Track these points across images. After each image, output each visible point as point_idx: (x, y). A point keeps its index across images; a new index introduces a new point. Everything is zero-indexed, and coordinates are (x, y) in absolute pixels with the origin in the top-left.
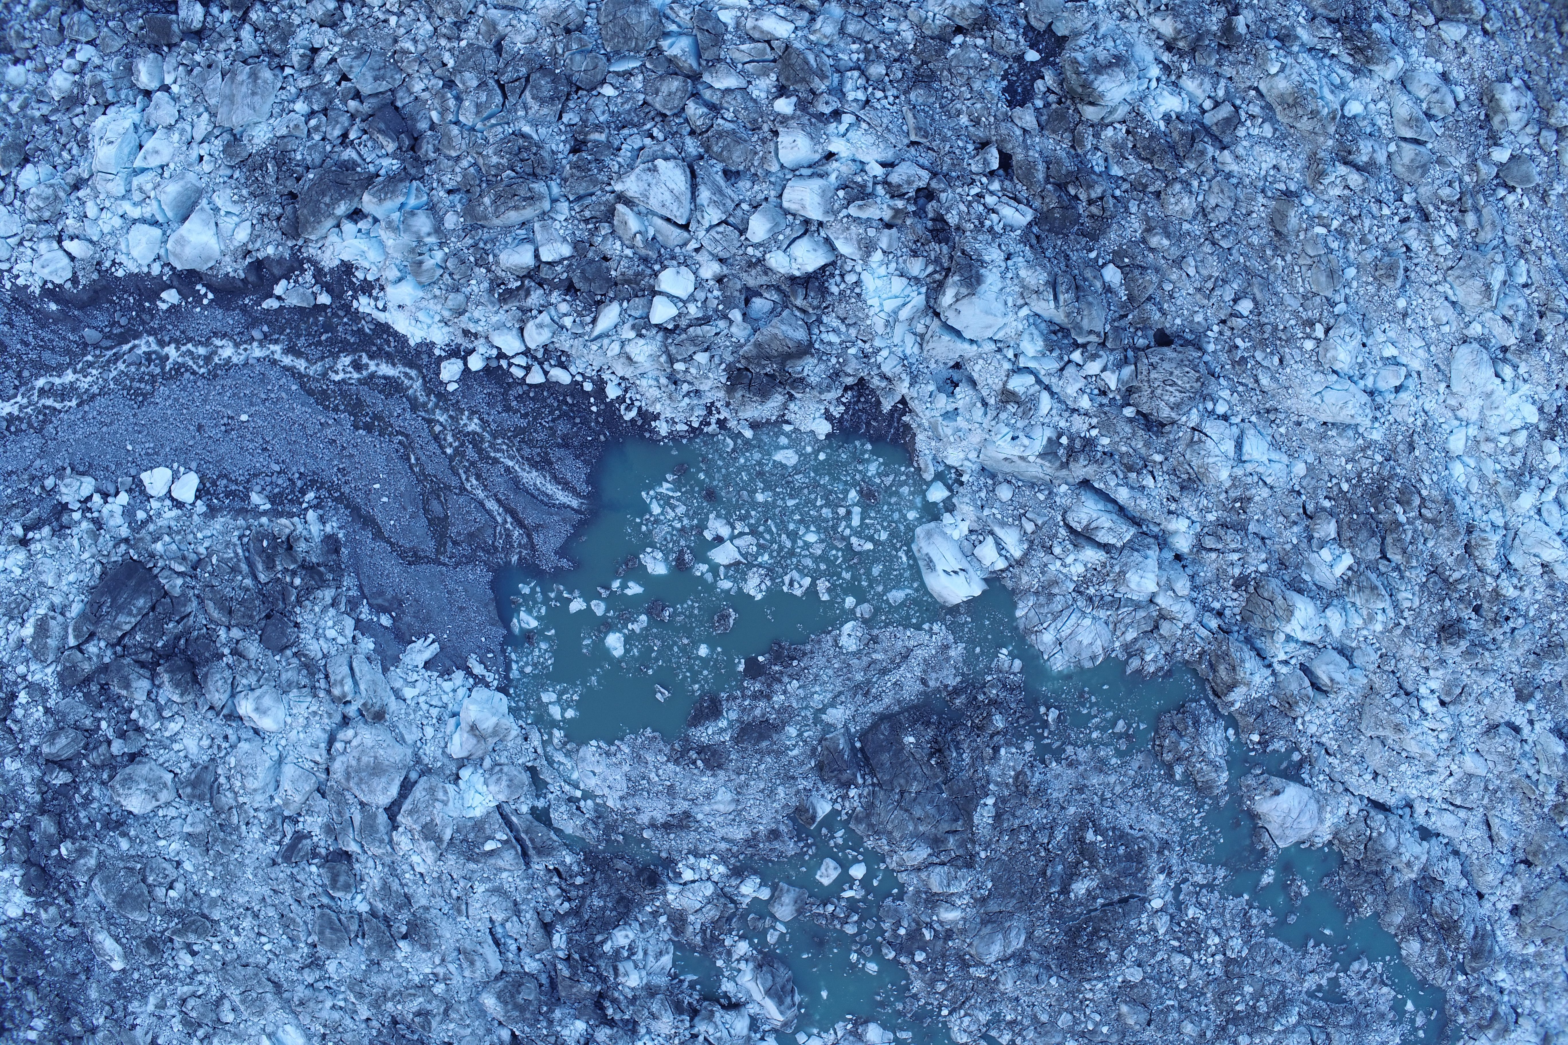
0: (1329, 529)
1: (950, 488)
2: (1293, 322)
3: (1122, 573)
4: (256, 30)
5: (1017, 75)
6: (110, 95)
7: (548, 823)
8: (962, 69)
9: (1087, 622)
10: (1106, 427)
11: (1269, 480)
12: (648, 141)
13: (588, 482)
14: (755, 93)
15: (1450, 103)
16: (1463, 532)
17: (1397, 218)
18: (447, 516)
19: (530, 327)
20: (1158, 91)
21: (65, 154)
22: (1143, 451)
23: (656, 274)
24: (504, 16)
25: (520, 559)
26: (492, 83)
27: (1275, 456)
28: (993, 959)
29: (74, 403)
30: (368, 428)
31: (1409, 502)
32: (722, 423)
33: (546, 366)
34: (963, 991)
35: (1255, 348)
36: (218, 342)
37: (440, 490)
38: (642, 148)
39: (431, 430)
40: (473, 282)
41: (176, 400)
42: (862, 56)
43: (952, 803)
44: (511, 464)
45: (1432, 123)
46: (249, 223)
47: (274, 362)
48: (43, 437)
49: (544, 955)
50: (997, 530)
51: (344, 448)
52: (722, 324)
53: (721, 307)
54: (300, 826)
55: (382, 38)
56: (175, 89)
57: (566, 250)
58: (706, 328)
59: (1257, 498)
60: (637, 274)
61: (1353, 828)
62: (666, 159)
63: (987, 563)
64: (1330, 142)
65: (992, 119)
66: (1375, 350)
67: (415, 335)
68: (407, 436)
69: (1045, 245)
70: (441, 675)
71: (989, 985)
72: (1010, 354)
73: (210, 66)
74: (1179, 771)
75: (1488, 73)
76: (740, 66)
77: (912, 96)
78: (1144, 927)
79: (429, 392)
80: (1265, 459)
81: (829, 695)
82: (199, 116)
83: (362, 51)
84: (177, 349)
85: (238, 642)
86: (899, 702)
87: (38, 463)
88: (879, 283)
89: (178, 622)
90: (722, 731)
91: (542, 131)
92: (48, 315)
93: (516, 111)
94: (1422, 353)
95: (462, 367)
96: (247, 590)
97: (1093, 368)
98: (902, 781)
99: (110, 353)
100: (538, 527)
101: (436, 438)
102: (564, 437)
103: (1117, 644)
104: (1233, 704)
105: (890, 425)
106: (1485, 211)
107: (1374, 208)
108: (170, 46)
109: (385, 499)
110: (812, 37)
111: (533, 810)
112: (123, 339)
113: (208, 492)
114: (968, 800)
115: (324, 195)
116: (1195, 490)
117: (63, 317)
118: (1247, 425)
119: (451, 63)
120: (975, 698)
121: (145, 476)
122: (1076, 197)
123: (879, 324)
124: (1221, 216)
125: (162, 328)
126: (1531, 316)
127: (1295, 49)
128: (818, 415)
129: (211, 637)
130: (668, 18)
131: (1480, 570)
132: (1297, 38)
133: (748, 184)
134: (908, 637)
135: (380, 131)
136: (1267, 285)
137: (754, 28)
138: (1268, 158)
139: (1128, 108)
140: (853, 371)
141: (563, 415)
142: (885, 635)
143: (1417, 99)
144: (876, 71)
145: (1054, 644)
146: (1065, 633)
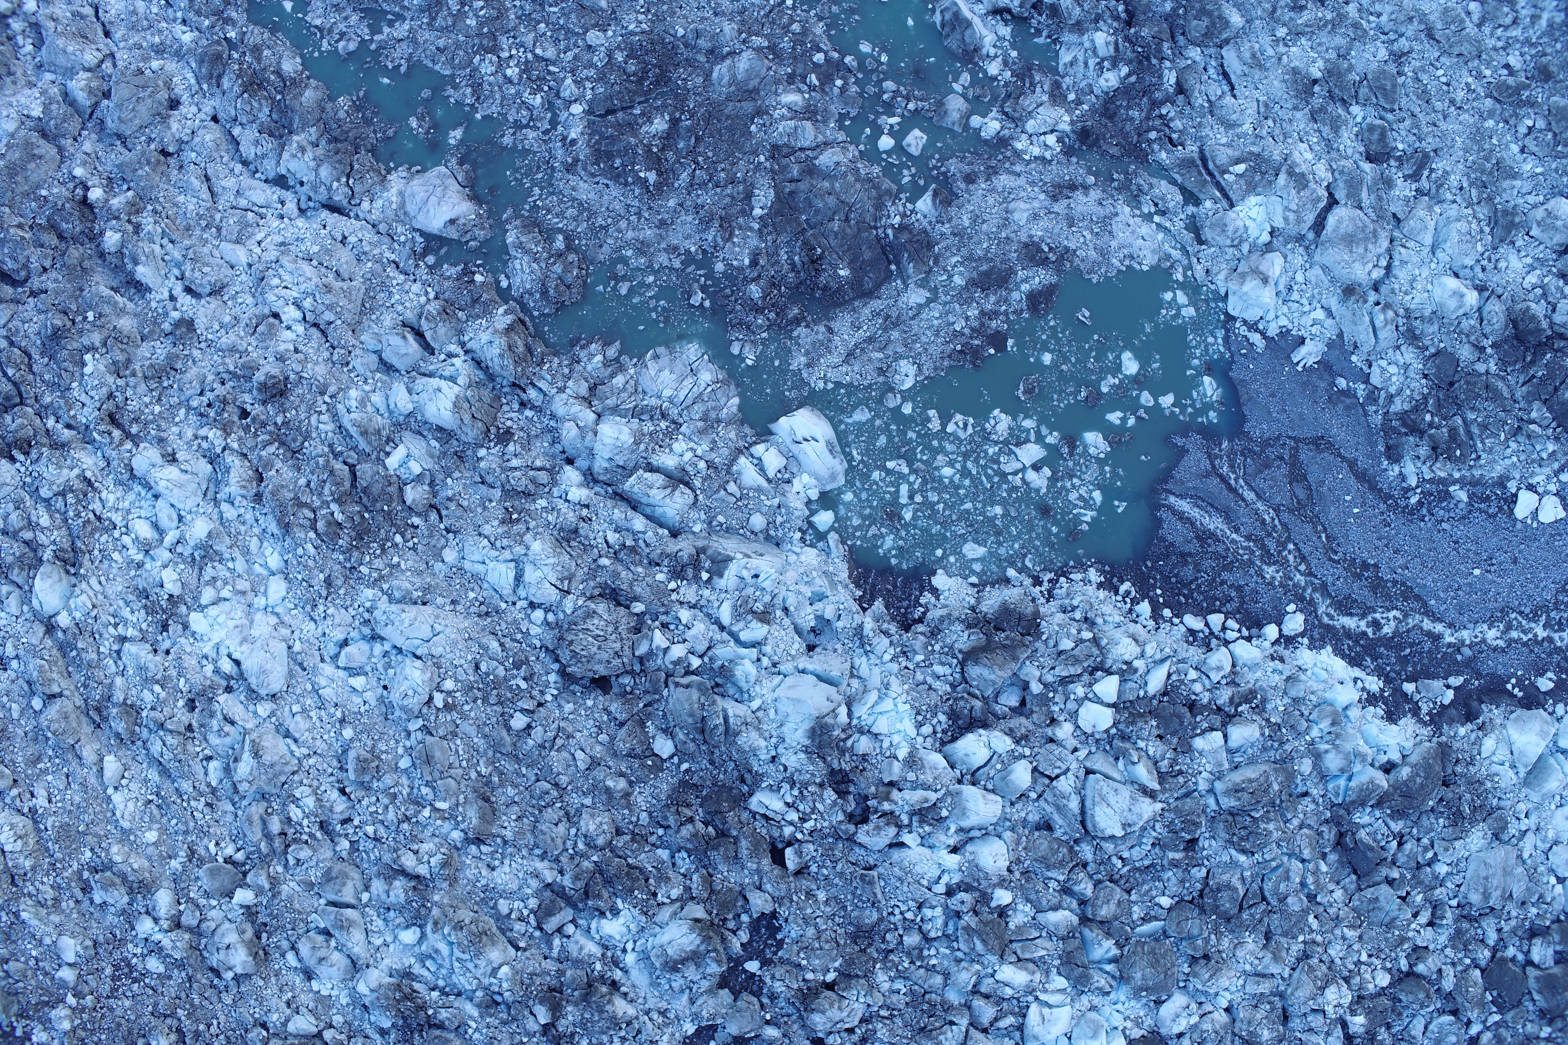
0: (412, 494)
2: (467, 707)
3: (637, 443)
4: (1483, 941)
5: (766, 945)
7: (1183, 190)
8: (827, 947)
9: (667, 393)
10: (661, 592)
11: (484, 542)
12: (1126, 855)
13: (1161, 520)
14: (1028, 908)
15: (304, 948)
16: (267, 495)
17: (356, 822)
18: (1291, 483)
19: (1228, 668)
20: (625, 940)
22: (620, 568)
23: (1115, 724)
24: (1266, 967)
25: (1220, 444)
26: (1274, 902)
27: (480, 568)
28: (744, 54)
31: (329, 524)
32: (1037, 582)
33: (1207, 631)
34: (773, 23)
35: (506, 679)
36: (1501, 643)
37: (1299, 508)
38: (1133, 847)
39: (1308, 565)
40: (1281, 708)
41: (1537, 587)
42: (926, 953)
43: (794, 209)
44: (1234, 536)
45: (322, 926)
46: (1483, 756)
47: (1451, 625)
49: (1183, 63)
50: (765, 484)
51: (1386, 546)
52: (1049, 678)
54: (1414, 187)
55: (1371, 939)
56: (1553, 881)
57: (1199, 743)
58: (1065, 674)
59: (496, 523)
60: (1133, 723)
61: (366, 187)
62: (1112, 837)
63: (773, 451)
64: (436, 899)
65: (795, 898)
66: (374, 683)
67: (1327, 657)
68: (1330, 559)
69: (736, 774)
70: (1289, 331)
71: (747, 29)
72: (765, 661)
73: (1523, 904)
74: (559, 243)
75: (261, 983)
76: (1044, 934)
77: (875, 916)
78: (589, 85)
79: (1311, 602)
80: (491, 565)
81: (924, 316)
82: (1531, 856)
83: (1390, 925)
84: (1536, 636)
85: (1479, 360)
86: (854, 310)
88: (899, 726)
89: (1533, 376)
90: (1026, 280)
91: (1226, 858)
93: (1252, 875)
94: (323, 682)
95: (1283, 627)
96: (1473, 409)
97: (678, 651)
98: (848, 231)
100: (1206, 476)
101: (1303, 559)
102: (1186, 564)
103: (632, 371)
104: (506, 313)
105: (874, 586)
106: (259, 835)
107: (382, 832)
108: (1559, 920)
109: (1348, 498)
110: (978, 967)
111: (1197, 203)
113: (1506, 501)
114: (779, 213)
115: (1421, 785)
116: (561, 530)
118: (511, 599)
119: (1311, 919)
120: (777, 314)
121: (1561, 514)
122: (706, 824)
123: (896, 686)
124: (551, 814)
125: (1550, 655)
126: (202, 726)
127: (479, 994)
128: (946, 594)
129: (1503, 363)
130: (1113, 977)
131: (245, 456)
132: (478, 1006)
133: (1030, 818)
134: (848, 374)
135: (1371, 849)
136: (496, 746)
137: (1033, 973)
138: (502, 878)
139: (657, 919)
140: (917, 639)
141: (1187, 585)
142: (871, 377)
143: (341, 951)
144: (912, 940)
145: (698, 371)
146: (688, 382)
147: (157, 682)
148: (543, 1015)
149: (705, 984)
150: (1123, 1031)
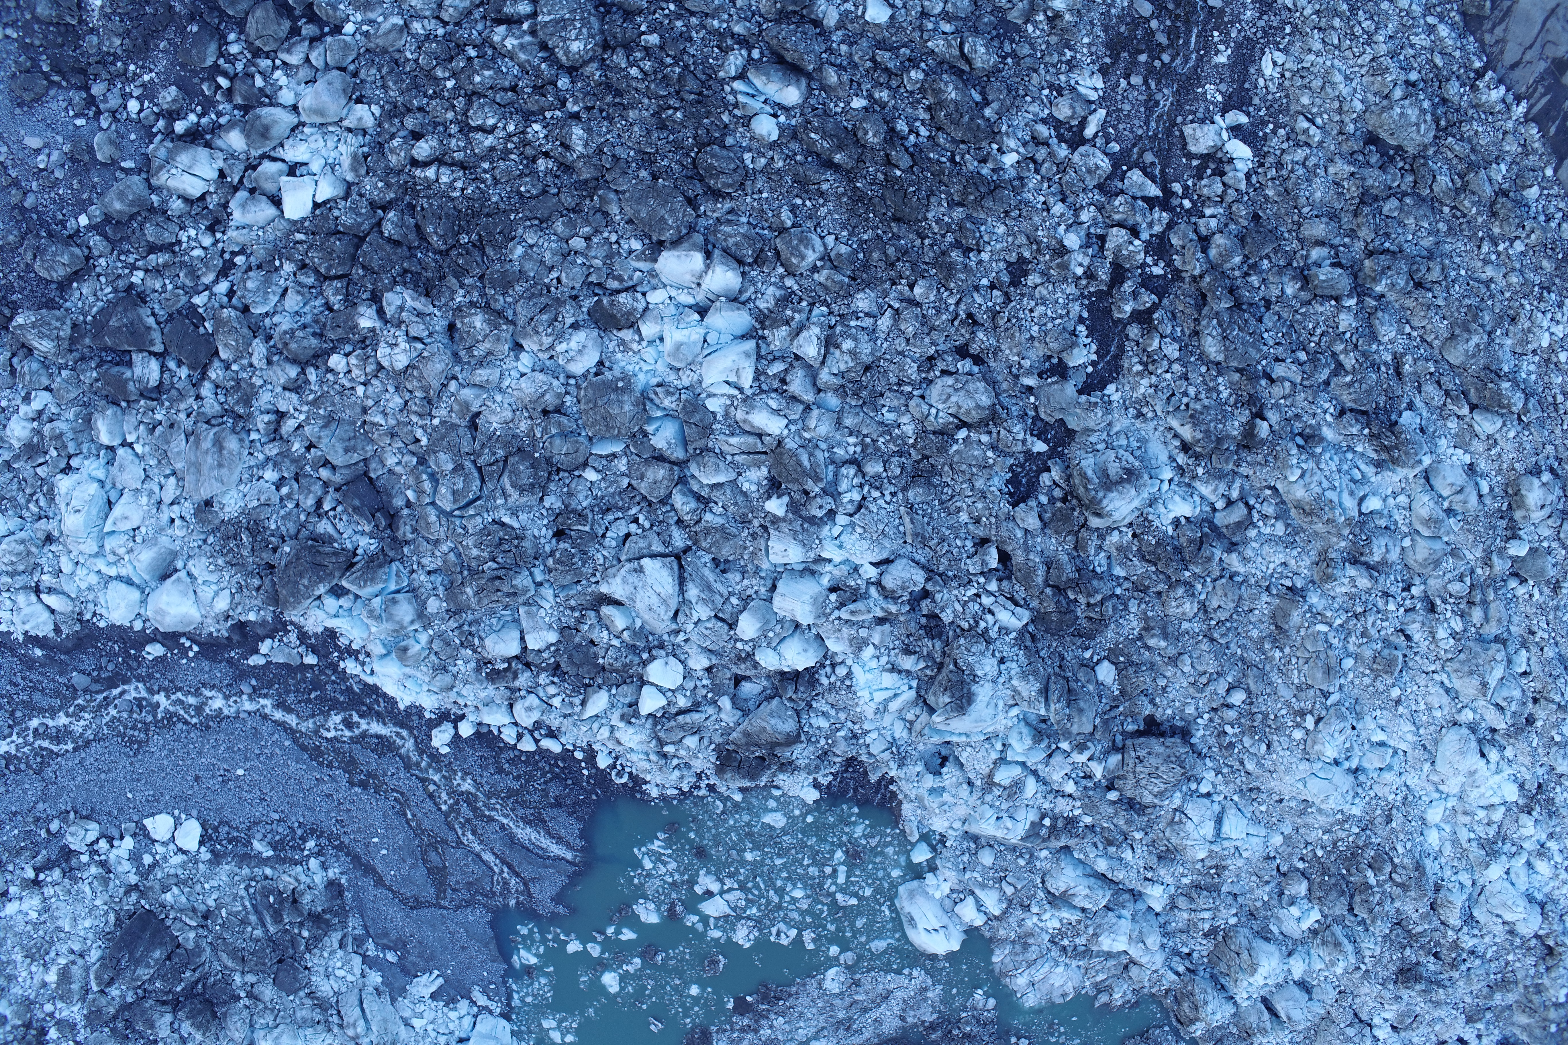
0: (1302, 888)
1: (933, 848)
2: (1284, 712)
3: (1096, 935)
4: (217, 387)
5: (1022, 466)
6: (72, 448)
8: (964, 467)
9: (1060, 969)
10: (1089, 809)
11: (1245, 854)
12: (633, 528)
13: (581, 837)
14: (746, 486)
15: (1473, 500)
16: (1430, 894)
17: (1402, 610)
18: (445, 867)
19: (518, 708)
20: (1170, 493)
21: (32, 506)
22: (1124, 827)
23: (644, 664)
24: (477, 396)
25: (517, 903)
26: (468, 465)
27: (1251, 831)
29: (70, 746)
30: (364, 785)
31: (1380, 870)
32: (711, 788)
33: (536, 734)
35: (1243, 733)
36: (207, 693)
37: (436, 843)
38: (628, 535)
39: (425, 789)
40: (460, 662)
41: (171, 751)
42: (859, 449)
44: (505, 821)
45: (1452, 520)
46: (227, 592)
47: (265, 717)
48: (43, 779)
50: (977, 891)
51: (341, 803)
52: (710, 710)
53: (710, 695)
55: (351, 407)
56: (138, 448)
57: (552, 638)
58: (696, 717)
59: (1232, 867)
60: (625, 663)
62: (653, 556)
63: (967, 919)
64: (1343, 544)
65: (993, 520)
66: (1364, 735)
67: (404, 700)
68: (402, 794)
69: (1040, 645)
70: (447, 1005)
72: (999, 746)
73: (172, 426)
75: (1517, 465)
76: (729, 458)
77: (911, 494)
79: (421, 752)
80: (1243, 834)
81: (813, 1030)
82: (167, 477)
83: (330, 420)
84: (168, 697)
85: (252, 985)
86: (879, 1035)
87: (40, 806)
88: (869, 676)
89: (194, 970)
91: (523, 517)
92: (34, 660)
93: (495, 499)
94: (1410, 737)
95: (452, 732)
96: (257, 940)
97: (1080, 758)
99: (100, 697)
100: (533, 880)
101: (431, 796)
102: (557, 798)
103: (1087, 983)
104: (1194, 1032)
106: (1492, 606)
107: (1380, 603)
108: (128, 402)
109: (384, 852)
110: (807, 435)
112: (111, 683)
113: (210, 838)
115: (302, 577)
116: (1172, 860)
117: (50, 659)
118: (1229, 804)
119: (424, 441)
120: (950, 1032)
121: (148, 822)
122: (1076, 600)
123: (869, 711)
124: (1223, 615)
125: (150, 676)
126: (1524, 704)
127: (1318, 450)
128: (806, 784)
129: (227, 981)
130: (652, 400)
131: (1443, 923)
132: (1322, 439)
133: (738, 577)
134: (889, 981)
135: (355, 509)
136: (1263, 675)
137: (745, 421)
138: (1276, 557)
139: (1137, 513)
140: (842, 749)
141: (556, 777)
142: (867, 980)
143: (1440, 496)
144: (874, 468)
145: (1028, 986)
146: (1039, 976)
147: (1556, 743)
148: (1263, 429)
149: (1093, 439)
150: (642, 339)
